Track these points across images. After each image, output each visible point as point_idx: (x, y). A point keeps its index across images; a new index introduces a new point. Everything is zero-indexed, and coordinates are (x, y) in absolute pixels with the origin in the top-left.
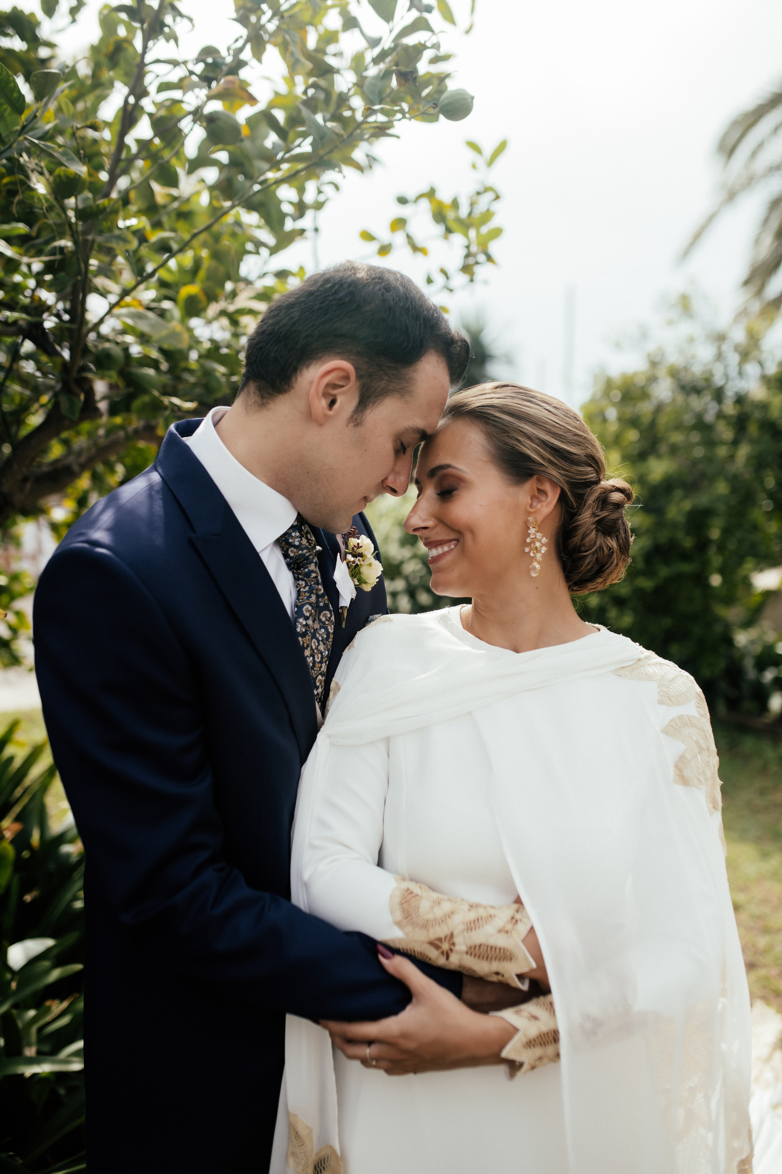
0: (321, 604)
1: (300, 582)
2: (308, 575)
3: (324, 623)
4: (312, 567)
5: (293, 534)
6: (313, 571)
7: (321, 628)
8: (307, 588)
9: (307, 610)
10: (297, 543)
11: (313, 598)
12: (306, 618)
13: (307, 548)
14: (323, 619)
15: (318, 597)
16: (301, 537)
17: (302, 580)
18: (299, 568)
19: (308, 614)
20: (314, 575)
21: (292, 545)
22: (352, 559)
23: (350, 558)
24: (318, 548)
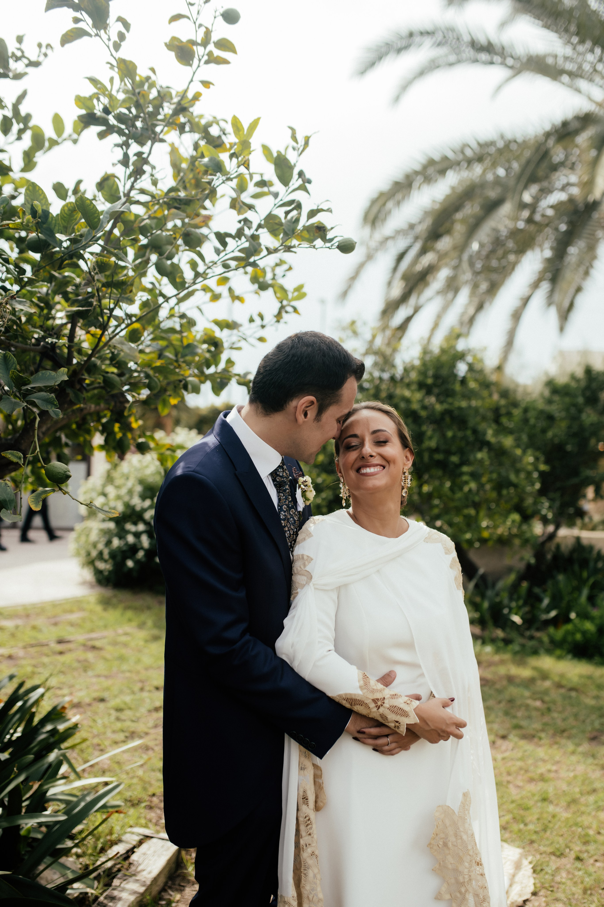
0: (290, 506)
1: (281, 494)
2: (285, 491)
3: (292, 515)
4: (287, 487)
5: (280, 470)
6: (287, 489)
7: (291, 518)
8: (284, 497)
9: (285, 508)
10: (281, 475)
11: (287, 502)
12: (285, 512)
13: (286, 477)
14: (292, 513)
15: (289, 502)
16: (283, 471)
17: (282, 493)
18: (280, 487)
19: (285, 510)
20: (288, 491)
21: (278, 475)
22: (304, 487)
23: (302, 486)
24: (290, 477)
